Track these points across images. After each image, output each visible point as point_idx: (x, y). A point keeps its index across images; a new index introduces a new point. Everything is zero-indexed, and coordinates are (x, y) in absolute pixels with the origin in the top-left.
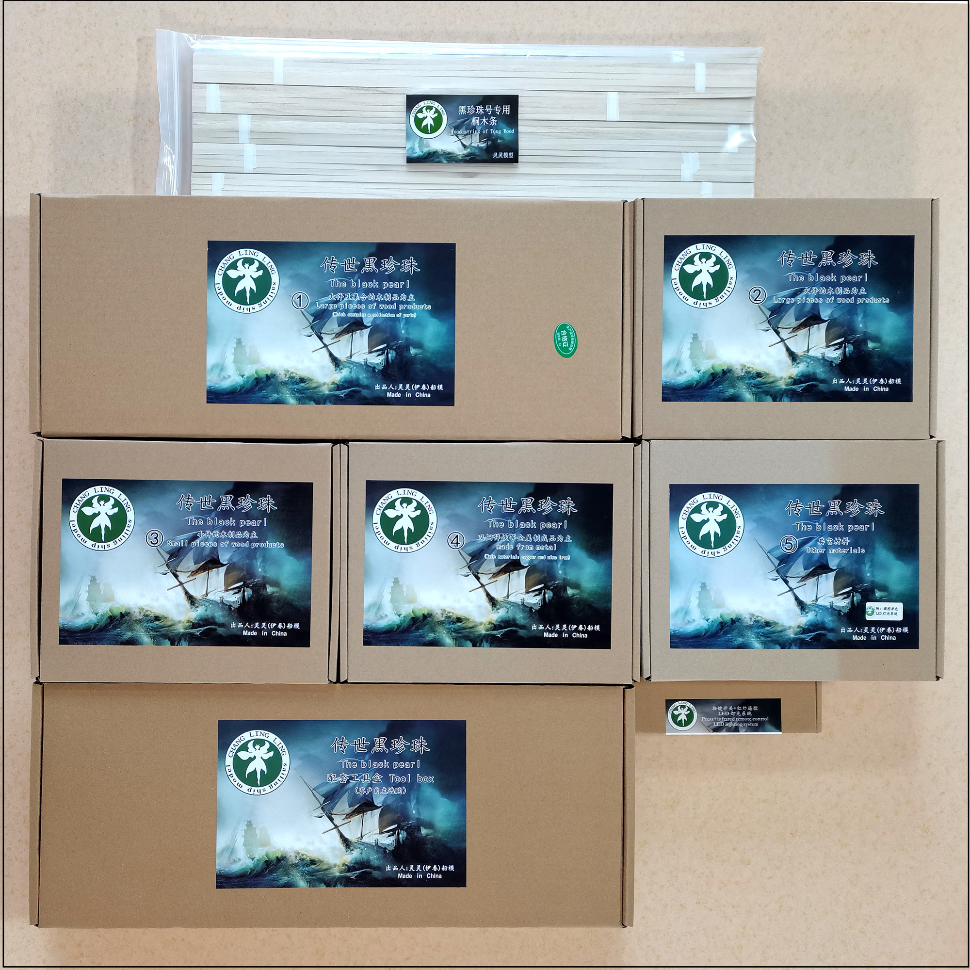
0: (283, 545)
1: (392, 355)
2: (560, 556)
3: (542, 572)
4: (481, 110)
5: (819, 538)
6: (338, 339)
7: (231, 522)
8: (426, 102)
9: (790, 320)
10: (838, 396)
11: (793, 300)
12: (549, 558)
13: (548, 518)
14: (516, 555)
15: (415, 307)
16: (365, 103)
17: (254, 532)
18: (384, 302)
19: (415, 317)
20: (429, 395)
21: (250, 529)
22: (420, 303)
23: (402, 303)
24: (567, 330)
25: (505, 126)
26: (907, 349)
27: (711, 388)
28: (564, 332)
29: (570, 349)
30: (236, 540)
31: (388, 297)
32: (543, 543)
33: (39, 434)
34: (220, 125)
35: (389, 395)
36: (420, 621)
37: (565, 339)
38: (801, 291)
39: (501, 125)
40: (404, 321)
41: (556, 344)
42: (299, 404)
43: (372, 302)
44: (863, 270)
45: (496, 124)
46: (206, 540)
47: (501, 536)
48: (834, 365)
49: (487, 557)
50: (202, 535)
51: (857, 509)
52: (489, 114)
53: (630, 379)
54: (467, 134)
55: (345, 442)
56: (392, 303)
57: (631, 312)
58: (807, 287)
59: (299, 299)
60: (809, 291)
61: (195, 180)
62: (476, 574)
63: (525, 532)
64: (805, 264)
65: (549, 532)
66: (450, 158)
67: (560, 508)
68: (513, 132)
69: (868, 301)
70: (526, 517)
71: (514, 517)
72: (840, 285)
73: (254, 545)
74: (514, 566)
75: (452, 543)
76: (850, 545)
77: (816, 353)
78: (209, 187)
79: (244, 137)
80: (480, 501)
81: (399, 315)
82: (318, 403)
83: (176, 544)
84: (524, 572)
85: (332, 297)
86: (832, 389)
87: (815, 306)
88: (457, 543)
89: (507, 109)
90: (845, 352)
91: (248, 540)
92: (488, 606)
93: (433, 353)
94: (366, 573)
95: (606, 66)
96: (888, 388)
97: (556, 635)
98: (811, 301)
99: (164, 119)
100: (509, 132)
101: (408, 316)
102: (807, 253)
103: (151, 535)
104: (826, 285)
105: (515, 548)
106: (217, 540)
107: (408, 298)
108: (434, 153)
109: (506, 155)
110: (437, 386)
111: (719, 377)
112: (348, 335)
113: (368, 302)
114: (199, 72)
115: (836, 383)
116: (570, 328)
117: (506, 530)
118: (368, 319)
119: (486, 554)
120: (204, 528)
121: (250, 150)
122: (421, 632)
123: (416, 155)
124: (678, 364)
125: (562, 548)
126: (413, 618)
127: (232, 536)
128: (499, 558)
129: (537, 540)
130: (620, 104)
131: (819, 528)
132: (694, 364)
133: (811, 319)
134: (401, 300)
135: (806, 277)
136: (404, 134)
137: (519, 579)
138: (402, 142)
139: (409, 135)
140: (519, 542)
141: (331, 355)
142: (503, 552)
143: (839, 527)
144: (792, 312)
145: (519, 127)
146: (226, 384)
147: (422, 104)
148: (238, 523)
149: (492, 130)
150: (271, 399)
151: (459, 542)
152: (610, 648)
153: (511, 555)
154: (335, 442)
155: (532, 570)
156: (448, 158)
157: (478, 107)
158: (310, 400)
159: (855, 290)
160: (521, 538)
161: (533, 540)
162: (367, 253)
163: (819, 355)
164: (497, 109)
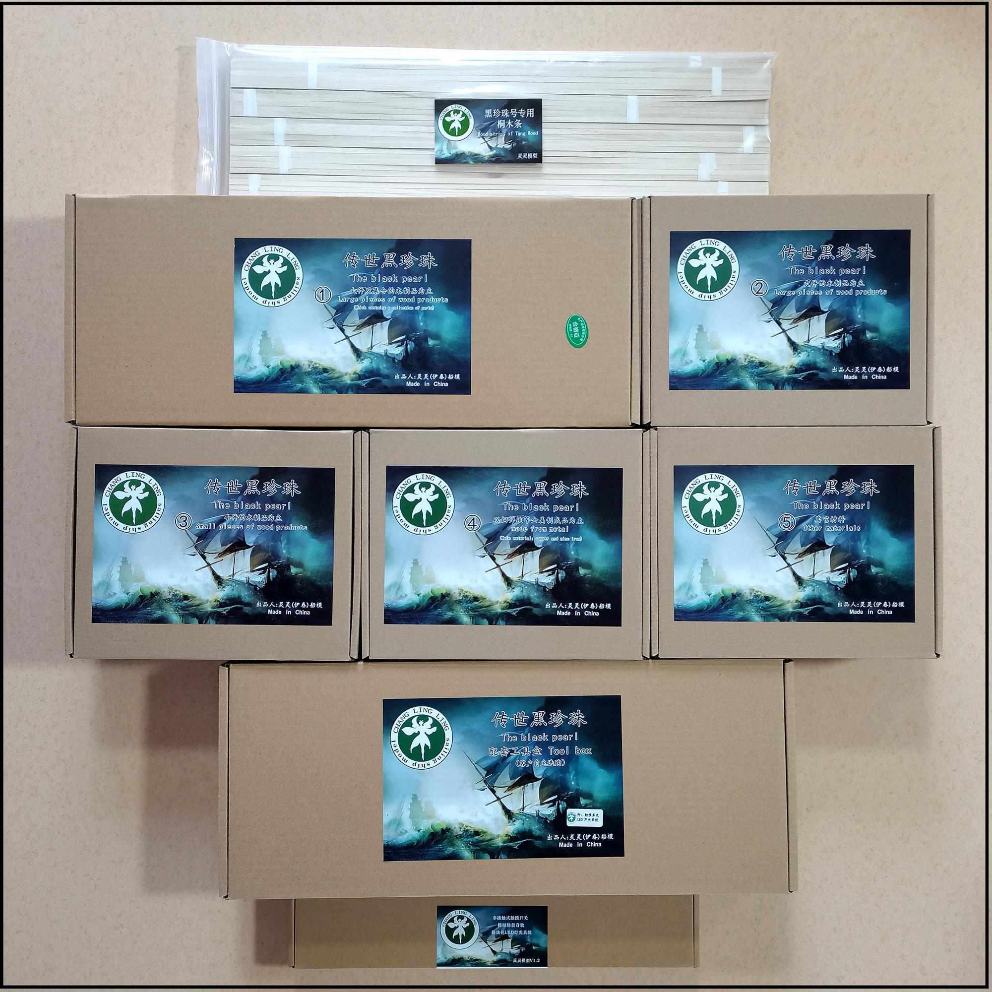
0: (307, 528)
1: (411, 346)
2: (572, 538)
3: (555, 552)
4: (506, 113)
5: (816, 516)
6: (359, 331)
7: (257, 506)
8: (453, 106)
9: (791, 311)
10: (838, 384)
11: (794, 293)
12: (561, 539)
13: (561, 501)
14: (530, 537)
15: (433, 300)
16: (395, 106)
17: (279, 515)
18: (403, 296)
19: (433, 309)
20: (447, 384)
21: (275, 512)
22: (437, 296)
23: (421, 296)
24: (578, 322)
25: (528, 128)
26: (904, 338)
27: (716, 377)
28: (576, 324)
29: (581, 340)
30: (261, 523)
31: (407, 291)
32: (557, 525)
33: (73, 423)
34: (257, 127)
35: (409, 384)
36: (438, 600)
37: (576, 330)
38: (802, 284)
39: (526, 127)
40: (422, 313)
41: (567, 335)
42: (322, 393)
43: (391, 296)
44: (861, 263)
45: (520, 127)
46: (233, 523)
47: (516, 518)
48: (834, 354)
49: (502, 538)
50: (229, 519)
51: (853, 488)
52: (514, 117)
53: (639, 368)
54: (493, 136)
55: (366, 429)
56: (410, 296)
57: (639, 304)
58: (807, 280)
59: (322, 293)
60: (810, 284)
61: (233, 180)
62: (492, 555)
63: (539, 514)
64: (805, 258)
65: (561, 514)
66: (477, 159)
67: (572, 491)
68: (537, 133)
69: (866, 292)
70: (540, 500)
71: (528, 501)
72: (839, 278)
73: (279, 528)
74: (528, 547)
75: (469, 525)
76: (846, 522)
77: (816, 343)
78: (246, 188)
79: (279, 140)
80: (495, 485)
81: (417, 308)
82: (340, 392)
83: (204, 527)
84: (537, 553)
85: (354, 291)
86: (833, 377)
87: (815, 298)
88: (474, 526)
89: (531, 112)
90: (844, 342)
91: (273, 523)
92: (504, 585)
93: (450, 345)
94: (387, 554)
95: (626, 70)
96: (886, 376)
97: (569, 614)
98: (811, 293)
99: (202, 124)
100: (533, 134)
101: (426, 309)
102: (807, 248)
103: (180, 518)
104: (826, 277)
105: (529, 530)
106: (244, 523)
107: (426, 292)
108: (461, 154)
109: (530, 156)
110: (454, 375)
111: (723, 367)
112: (368, 327)
113: (388, 296)
114: (237, 77)
115: (836, 371)
116: (581, 319)
117: (520, 513)
118: (388, 311)
119: (501, 536)
120: (231, 511)
121: (285, 152)
122: (439, 611)
123: (443, 157)
124: (685, 354)
125: (574, 529)
126: (432, 598)
127: (258, 519)
128: (514, 540)
129: (551, 522)
130: (639, 107)
131: (815, 506)
132: (700, 354)
133: (811, 310)
134: (419, 293)
135: (806, 270)
136: (433, 136)
137: (533, 559)
138: (431, 144)
139: (438, 138)
140: (533, 524)
141: (353, 346)
142: (518, 534)
143: (835, 506)
144: (793, 303)
145: (543, 129)
146: (252, 374)
147: (450, 108)
148: (263, 507)
149: (517, 132)
150: (295, 388)
151: (475, 524)
152: (621, 626)
153: (526, 537)
154: (356, 429)
155: (546, 550)
156: (474, 159)
157: (503, 110)
158: (333, 390)
159: (853, 283)
160: (536, 520)
161: (546, 522)
162: (386, 249)
163: (819, 345)
164: (521, 112)
